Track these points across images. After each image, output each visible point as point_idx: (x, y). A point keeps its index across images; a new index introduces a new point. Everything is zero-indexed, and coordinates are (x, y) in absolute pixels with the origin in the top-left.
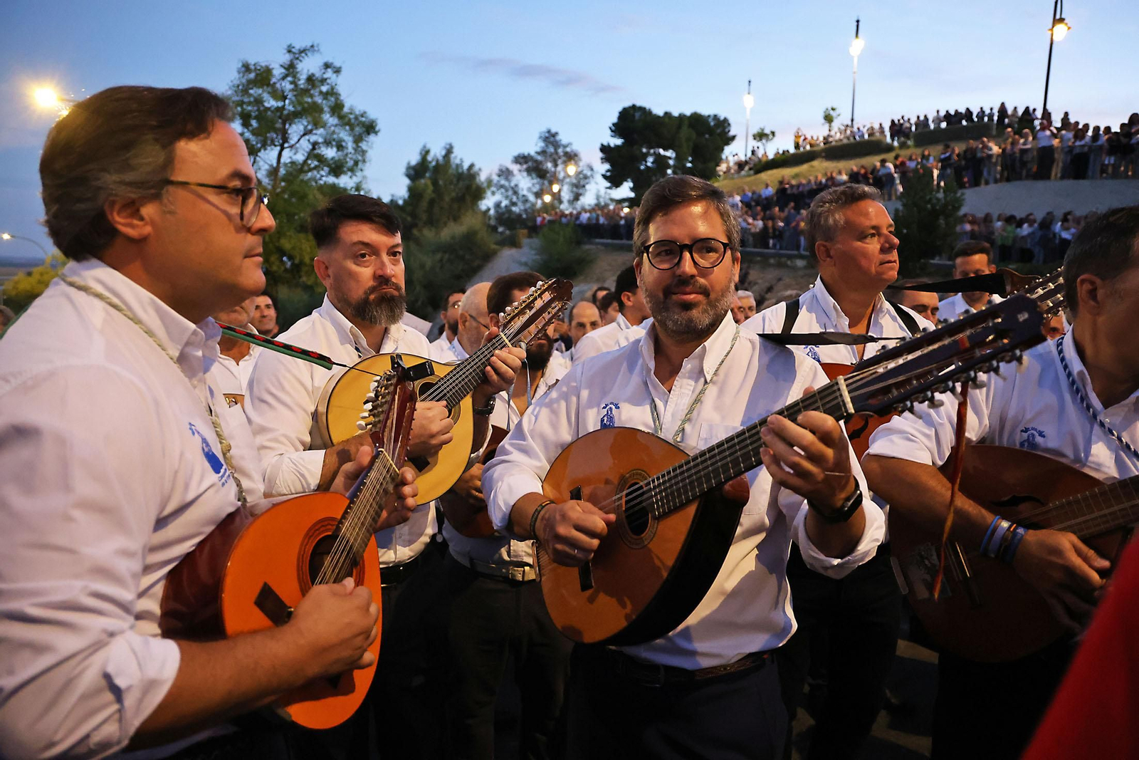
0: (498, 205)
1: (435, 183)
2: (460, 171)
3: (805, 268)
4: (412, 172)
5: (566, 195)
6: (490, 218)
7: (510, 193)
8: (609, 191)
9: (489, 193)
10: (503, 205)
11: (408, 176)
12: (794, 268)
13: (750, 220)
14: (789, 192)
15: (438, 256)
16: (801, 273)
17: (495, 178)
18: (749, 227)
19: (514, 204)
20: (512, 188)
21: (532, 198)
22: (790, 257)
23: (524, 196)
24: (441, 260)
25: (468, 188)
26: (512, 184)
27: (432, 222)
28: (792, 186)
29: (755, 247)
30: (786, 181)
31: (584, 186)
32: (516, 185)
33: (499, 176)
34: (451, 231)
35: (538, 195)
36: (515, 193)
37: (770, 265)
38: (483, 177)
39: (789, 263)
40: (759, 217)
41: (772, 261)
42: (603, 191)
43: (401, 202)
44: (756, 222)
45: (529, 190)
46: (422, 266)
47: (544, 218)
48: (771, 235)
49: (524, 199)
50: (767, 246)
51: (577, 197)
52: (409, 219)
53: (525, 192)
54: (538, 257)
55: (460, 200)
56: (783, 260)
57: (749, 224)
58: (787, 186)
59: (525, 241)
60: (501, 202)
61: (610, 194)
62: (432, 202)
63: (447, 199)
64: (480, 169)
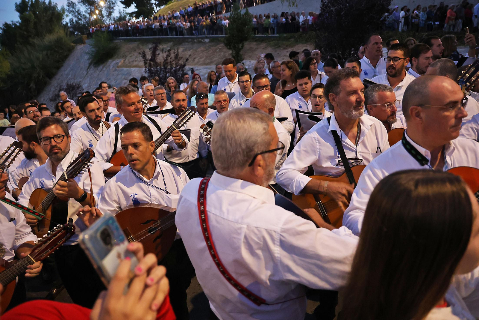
0: (71, 21)
1: (34, 13)
2: (45, 6)
3: (209, 42)
4: (19, 8)
5: (105, 13)
6: (69, 28)
7: (77, 14)
8: (125, 9)
9: (65, 16)
10: (74, 20)
11: (18, 10)
12: (205, 43)
13: (184, 23)
14: (199, 8)
15: (45, 53)
16: (207, 45)
17: (66, 7)
18: (185, 26)
19: (80, 20)
20: (77, 12)
21: (88, 16)
22: (203, 38)
23: (84, 15)
24: (47, 54)
25: (53, 14)
26: (77, 10)
27: (38, 35)
28: (200, 6)
29: (188, 35)
30: (197, 4)
31: (113, 8)
32: (79, 10)
33: (69, 6)
34: (49, 38)
35: (90, 14)
36: (79, 14)
37: (195, 42)
38: (59, 8)
39: (202, 41)
40: (188, 21)
41: (196, 41)
42: (122, 10)
43: (18, 24)
44: (187, 24)
45: (86, 11)
46: (38, 58)
47: (93, 29)
48: (193, 29)
49: (84, 16)
50: (193, 34)
51: (110, 14)
52: (25, 33)
53: (84, 13)
54: (94, 49)
55: (51, 20)
56: (200, 40)
57: (184, 25)
58: (198, 6)
59: (87, 41)
60: (73, 19)
61: (125, 11)
62: (35, 23)
63: (43, 21)
64: (56, 4)
